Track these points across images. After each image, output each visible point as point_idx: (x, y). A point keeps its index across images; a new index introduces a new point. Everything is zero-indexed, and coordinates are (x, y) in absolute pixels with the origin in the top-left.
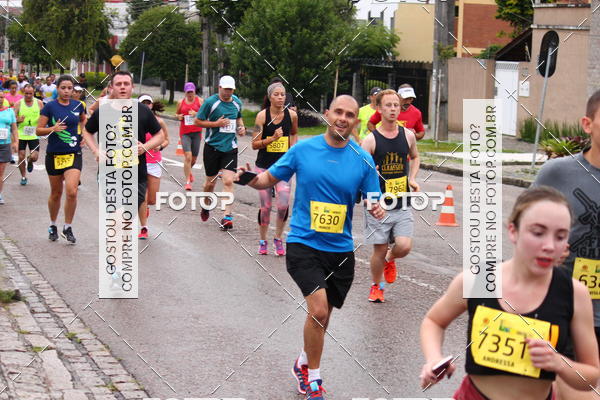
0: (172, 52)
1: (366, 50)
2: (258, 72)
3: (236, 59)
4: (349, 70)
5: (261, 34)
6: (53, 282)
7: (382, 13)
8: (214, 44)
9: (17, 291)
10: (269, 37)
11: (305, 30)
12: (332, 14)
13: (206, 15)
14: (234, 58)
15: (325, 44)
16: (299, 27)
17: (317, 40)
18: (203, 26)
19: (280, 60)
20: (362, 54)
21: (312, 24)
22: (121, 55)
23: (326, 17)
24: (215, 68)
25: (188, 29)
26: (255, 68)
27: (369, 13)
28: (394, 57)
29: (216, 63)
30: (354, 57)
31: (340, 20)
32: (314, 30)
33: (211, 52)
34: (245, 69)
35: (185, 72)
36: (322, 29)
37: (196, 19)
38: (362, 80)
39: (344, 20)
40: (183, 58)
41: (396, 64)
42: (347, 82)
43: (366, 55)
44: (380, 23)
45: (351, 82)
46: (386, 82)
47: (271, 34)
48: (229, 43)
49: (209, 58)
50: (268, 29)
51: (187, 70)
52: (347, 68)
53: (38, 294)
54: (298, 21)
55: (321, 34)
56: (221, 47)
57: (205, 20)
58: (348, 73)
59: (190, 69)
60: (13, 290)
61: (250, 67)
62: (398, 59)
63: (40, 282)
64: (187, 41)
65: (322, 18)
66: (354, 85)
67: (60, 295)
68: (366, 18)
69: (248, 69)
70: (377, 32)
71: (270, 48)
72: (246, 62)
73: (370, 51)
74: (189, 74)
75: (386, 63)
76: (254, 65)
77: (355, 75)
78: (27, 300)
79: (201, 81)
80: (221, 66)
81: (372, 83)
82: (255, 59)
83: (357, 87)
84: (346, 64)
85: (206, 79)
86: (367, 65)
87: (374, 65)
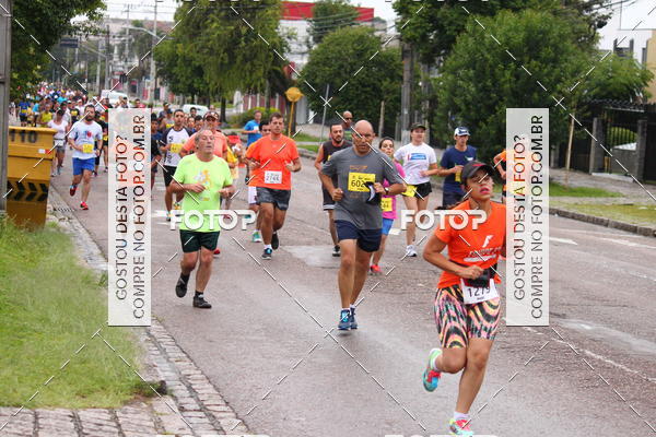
0: (364, 86)
1: (610, 88)
2: (473, 114)
3: (445, 97)
4: (589, 114)
5: (477, 65)
6: (207, 373)
7: (632, 42)
8: (418, 76)
9: (163, 382)
10: (488, 70)
11: (534, 62)
12: (568, 43)
13: (408, 40)
14: (443, 96)
15: (558, 80)
16: (526, 59)
17: (548, 75)
18: (405, 54)
19: (502, 100)
20: (604, 93)
21: (543, 54)
22: (299, 87)
23: (561, 46)
24: (418, 108)
25: (386, 57)
26: (468, 109)
27: (616, 41)
28: (645, 99)
29: (419, 102)
30: (594, 97)
31: (579, 51)
32: (545, 61)
33: (414, 87)
34: (456, 110)
35: (379, 112)
36: (555, 61)
37: (395, 44)
38: (604, 126)
39: (583, 50)
40: (378, 93)
41: (647, 107)
43: (610, 95)
44: (629, 54)
46: (635, 131)
47: (490, 66)
48: (437, 76)
49: (411, 95)
50: (486, 60)
51: (383, 109)
52: (587, 111)
53: (190, 388)
54: (525, 50)
55: (554, 67)
56: (427, 81)
57: (407, 46)
58: (586, 118)
59: (386, 107)
60: (157, 380)
61: (463, 107)
62: (651, 101)
63: (192, 373)
64: (383, 73)
65: (555, 47)
67: (218, 390)
68: (611, 48)
69: (460, 110)
70: (625, 67)
71: (489, 83)
72: (458, 101)
73: (615, 90)
74: (385, 114)
75: (636, 106)
76: (467, 104)
77: (595, 120)
78: (175, 394)
79: (400, 123)
80: (426, 105)
81: (617, 131)
82: (469, 97)
83: (597, 136)
84: (586, 107)
85: (405, 122)
86: (611, 108)
87: (620, 109)
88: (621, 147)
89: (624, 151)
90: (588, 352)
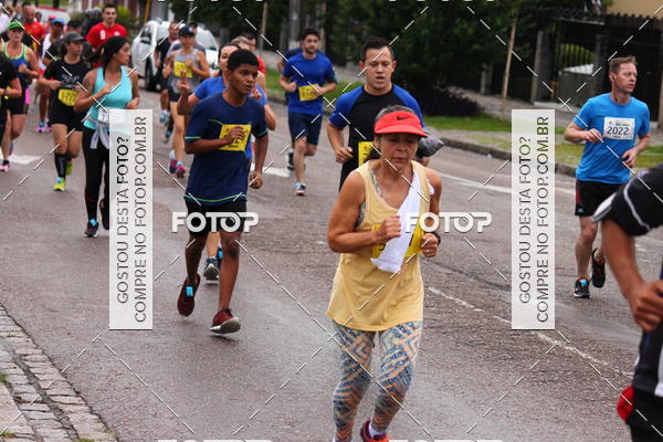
2: (383, 21)
4: (533, 25)
6: (50, 353)
24: (312, 12)
26: (378, 16)
28: (604, 8)
35: (261, 18)
38: (551, 42)
41: (609, 18)
42: (527, 45)
45: (534, 47)
46: (592, 49)
51: (265, 12)
52: (531, 22)
53: (27, 371)
58: (530, 31)
59: (269, 10)
61: (371, 13)
62: (611, 10)
63: (30, 351)
66: (538, 51)
67: (64, 375)
69: (367, 17)
74: (268, 20)
75: (592, 16)
77: (541, 33)
78: (8, 380)
79: (288, 32)
80: (322, 9)
81: (568, 48)
83: (543, 54)
84: (530, 16)
85: (294, 31)
86: (562, 18)
87: (573, 20)
88: (572, 70)
89: (576, 75)
90: (541, 336)
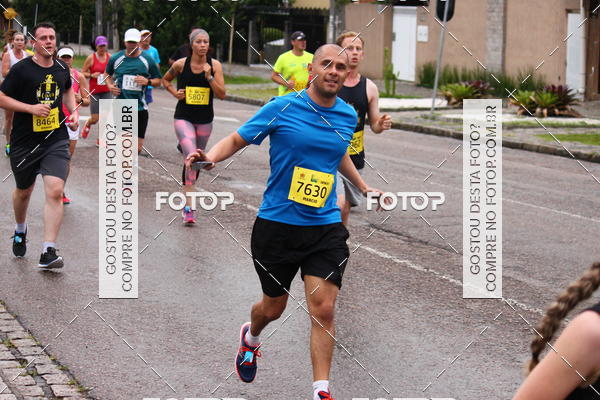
0: (65, 4)
3: (130, 9)
4: (245, 18)
14: (128, 8)
20: (258, 2)
22: (14, 7)
24: (109, 19)
26: (149, 18)
28: (290, 4)
29: (110, 14)
30: (249, 4)
33: (106, 2)
34: (140, 19)
35: (78, 24)
38: (258, 28)
40: (77, 9)
41: (292, 11)
43: (262, 3)
45: (247, 31)
46: (282, 29)
49: (103, 9)
51: (81, 21)
52: (245, 14)
58: (244, 21)
59: (84, 20)
61: (145, 17)
62: (295, 6)
69: (142, 19)
72: (141, 12)
74: (83, 26)
75: (283, 10)
76: (148, 14)
77: (251, 23)
79: (96, 31)
80: (115, 17)
81: (269, 30)
82: (149, 9)
83: (253, 35)
84: (242, 12)
85: (100, 30)
86: (263, 12)
87: (270, 13)
88: (272, 43)
89: (274, 46)
90: (249, 207)
